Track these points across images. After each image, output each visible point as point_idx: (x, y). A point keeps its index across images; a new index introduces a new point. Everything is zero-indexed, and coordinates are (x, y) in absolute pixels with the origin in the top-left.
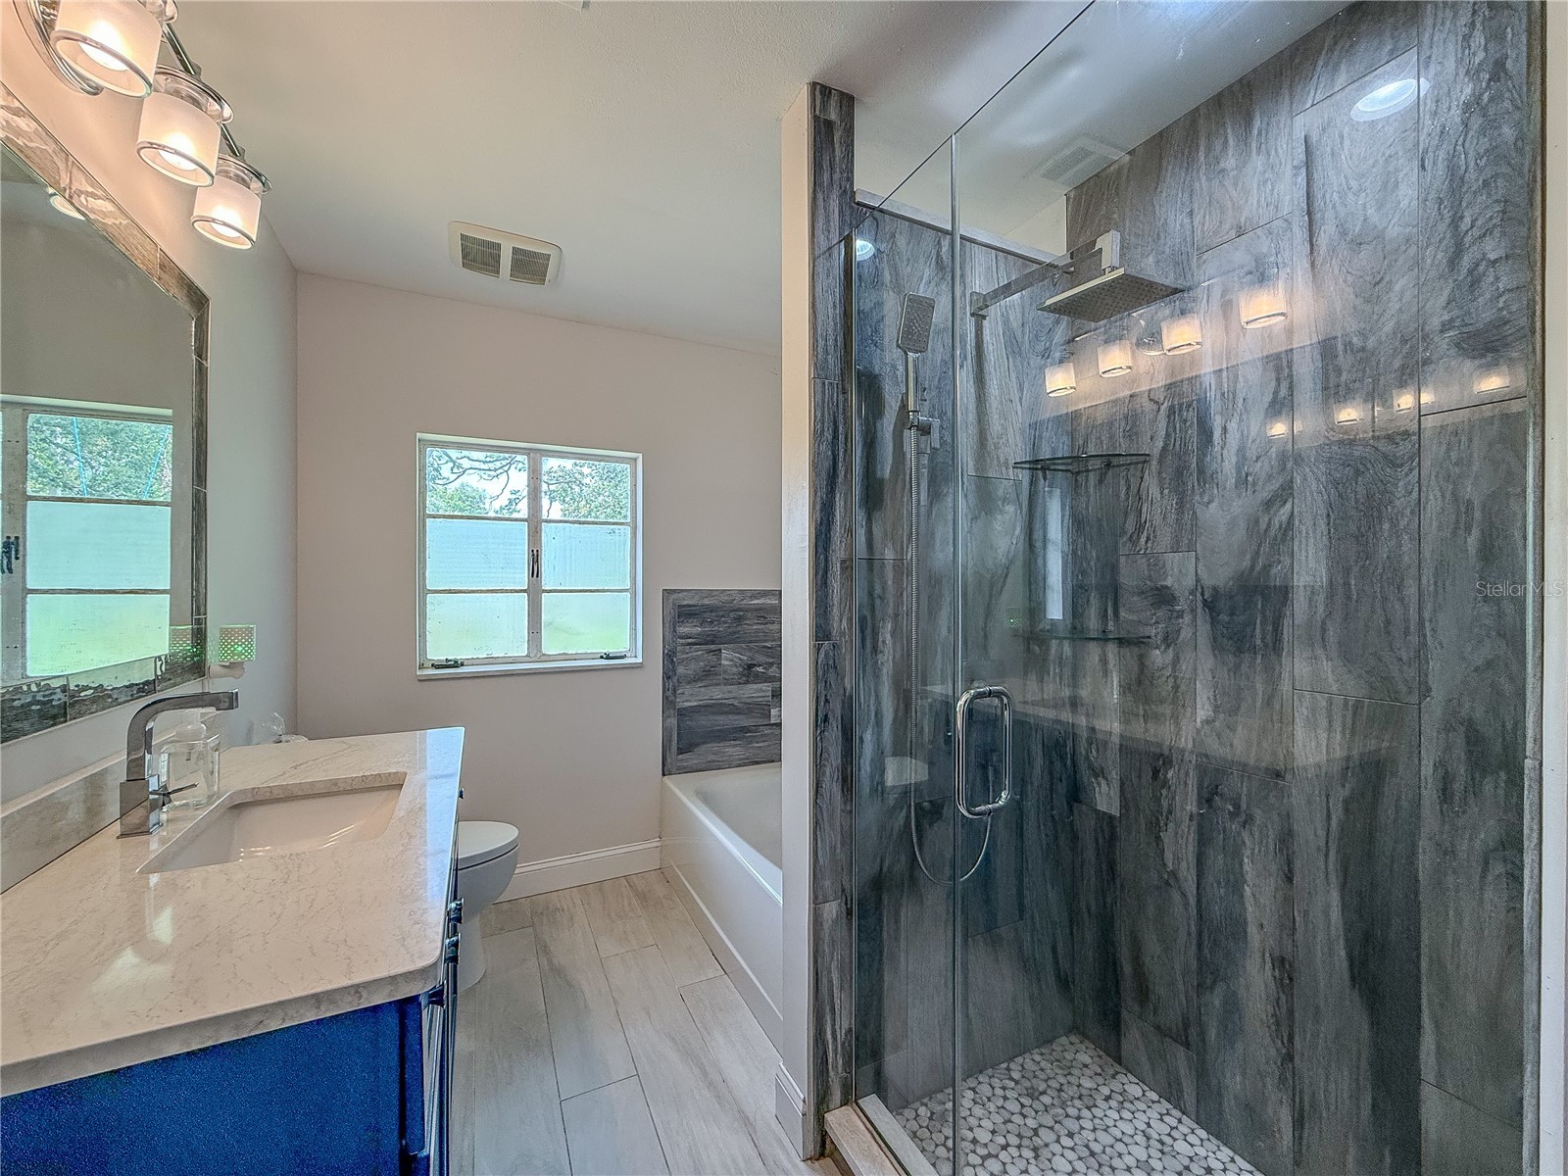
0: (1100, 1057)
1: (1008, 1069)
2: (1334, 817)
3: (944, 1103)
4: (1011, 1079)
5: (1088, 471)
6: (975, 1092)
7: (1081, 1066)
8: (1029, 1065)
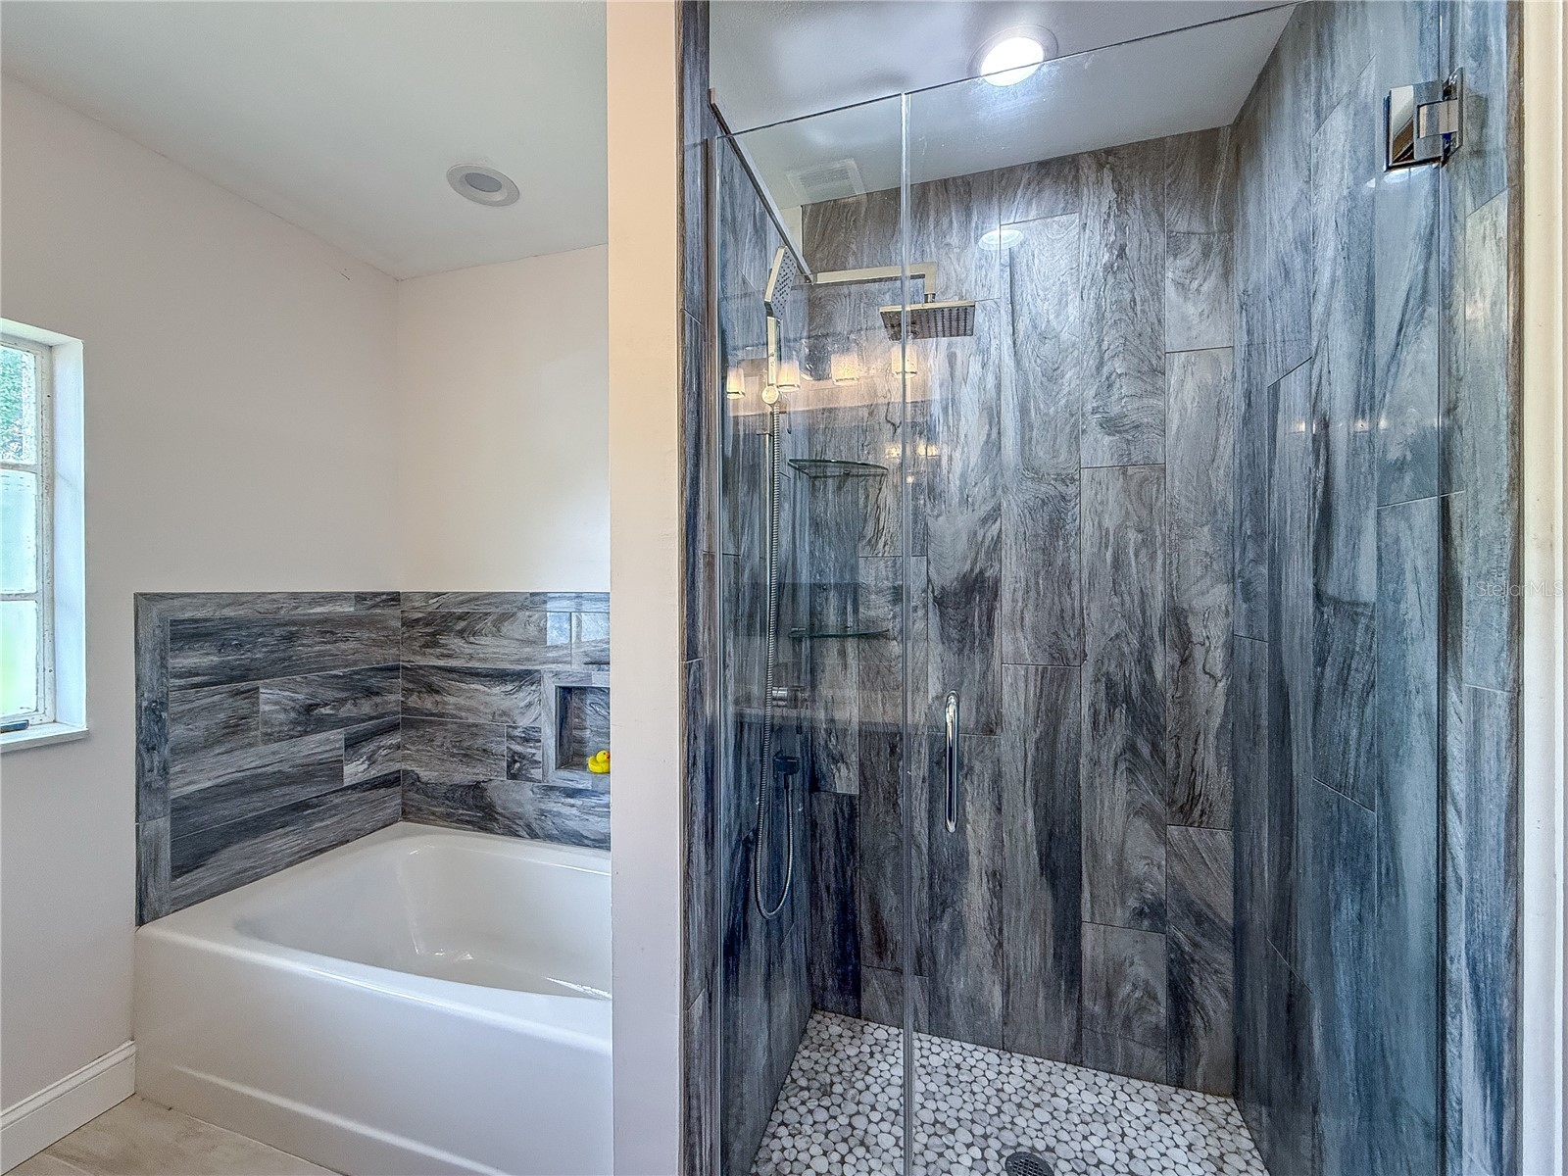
0: (843, 1021)
1: (794, 1081)
2: (1029, 755)
3: (770, 1159)
4: (802, 1089)
5: (826, 477)
6: (787, 1126)
7: (838, 1039)
8: (806, 1065)
